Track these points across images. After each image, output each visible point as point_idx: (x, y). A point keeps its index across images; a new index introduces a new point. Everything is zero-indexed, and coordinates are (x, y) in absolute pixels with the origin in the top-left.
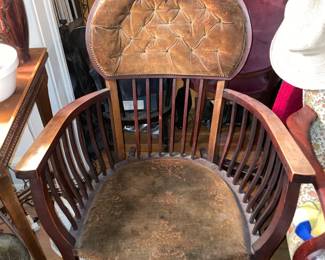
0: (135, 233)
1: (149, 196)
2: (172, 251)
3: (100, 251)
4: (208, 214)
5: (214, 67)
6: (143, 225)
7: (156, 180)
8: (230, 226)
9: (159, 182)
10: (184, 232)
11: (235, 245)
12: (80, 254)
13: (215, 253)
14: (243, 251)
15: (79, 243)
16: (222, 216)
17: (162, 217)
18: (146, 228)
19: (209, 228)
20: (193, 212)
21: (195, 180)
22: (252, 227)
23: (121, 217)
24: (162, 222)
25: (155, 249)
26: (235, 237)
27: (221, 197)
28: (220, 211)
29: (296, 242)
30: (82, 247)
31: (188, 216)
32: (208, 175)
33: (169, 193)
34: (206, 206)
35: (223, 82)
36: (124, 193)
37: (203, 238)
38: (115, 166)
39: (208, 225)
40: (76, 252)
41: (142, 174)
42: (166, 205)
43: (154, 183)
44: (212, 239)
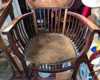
0: (42, 53)
1: (46, 43)
2: (54, 58)
3: (32, 59)
4: (64, 47)
5: (64, 4)
6: (45, 51)
7: (48, 39)
8: (71, 50)
9: (49, 40)
10: (57, 52)
11: (73, 55)
12: (26, 60)
13: (67, 58)
14: (75, 57)
15: (25, 57)
16: (68, 48)
17: (50, 49)
18: (46, 52)
19: (65, 51)
20: (59, 47)
21: (59, 39)
22: (77, 51)
23: (38, 49)
24: (51, 50)
25: (49, 57)
26: (73, 53)
27: (67, 43)
28: (67, 46)
29: (91, 54)
30: (26, 58)
31: (58, 48)
32: (63, 37)
33: (52, 43)
34: (63, 45)
35: (67, 9)
36: (39, 43)
37: (63, 54)
38: (36, 37)
39: (64, 50)
40: (25, 60)
41: (44, 38)
42: (51, 46)
43: (47, 40)
44: (66, 54)
